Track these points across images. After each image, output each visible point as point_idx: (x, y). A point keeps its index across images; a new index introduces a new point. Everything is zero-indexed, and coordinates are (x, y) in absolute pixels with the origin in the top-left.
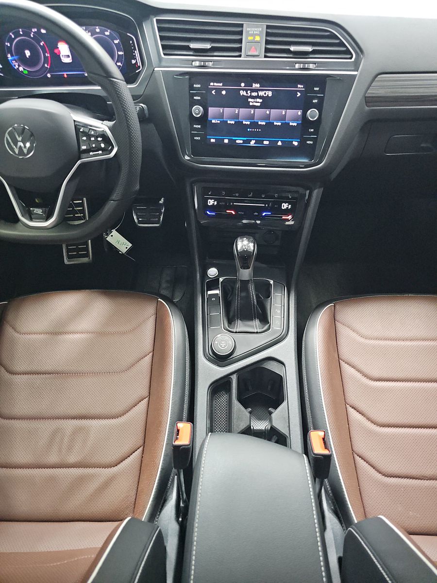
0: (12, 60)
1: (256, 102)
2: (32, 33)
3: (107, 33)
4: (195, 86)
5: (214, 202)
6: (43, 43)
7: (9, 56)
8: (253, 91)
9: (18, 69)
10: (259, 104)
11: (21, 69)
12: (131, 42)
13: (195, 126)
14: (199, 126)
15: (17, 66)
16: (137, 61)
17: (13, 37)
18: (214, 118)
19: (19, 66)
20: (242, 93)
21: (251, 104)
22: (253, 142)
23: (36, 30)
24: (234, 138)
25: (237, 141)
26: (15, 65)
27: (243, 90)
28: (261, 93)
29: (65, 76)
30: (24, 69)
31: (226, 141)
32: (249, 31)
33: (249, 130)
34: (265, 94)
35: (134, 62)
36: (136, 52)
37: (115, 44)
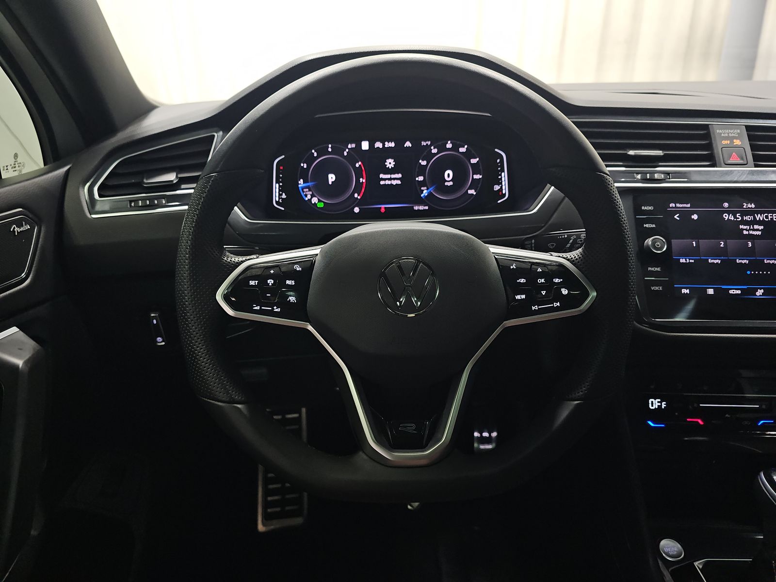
0: (303, 188)
1: (754, 230)
2: (347, 150)
3: (463, 150)
4: (643, 208)
5: (661, 402)
6: (360, 163)
7: (301, 182)
8: (745, 213)
9: (310, 200)
10: (759, 233)
11: (315, 200)
12: (498, 161)
13: (650, 269)
14: (659, 269)
15: (309, 197)
16: (502, 187)
17: (315, 155)
18: (685, 255)
19: (312, 196)
20: (726, 216)
21: (745, 232)
22: (760, 292)
23: (354, 146)
24: (724, 287)
25: (731, 292)
26: (306, 196)
27: (729, 213)
28: (759, 217)
29: (383, 210)
30: (319, 201)
31: (711, 291)
32: (721, 133)
33: (749, 272)
34: (767, 217)
35: (497, 188)
36: (503, 174)
37: (473, 165)
